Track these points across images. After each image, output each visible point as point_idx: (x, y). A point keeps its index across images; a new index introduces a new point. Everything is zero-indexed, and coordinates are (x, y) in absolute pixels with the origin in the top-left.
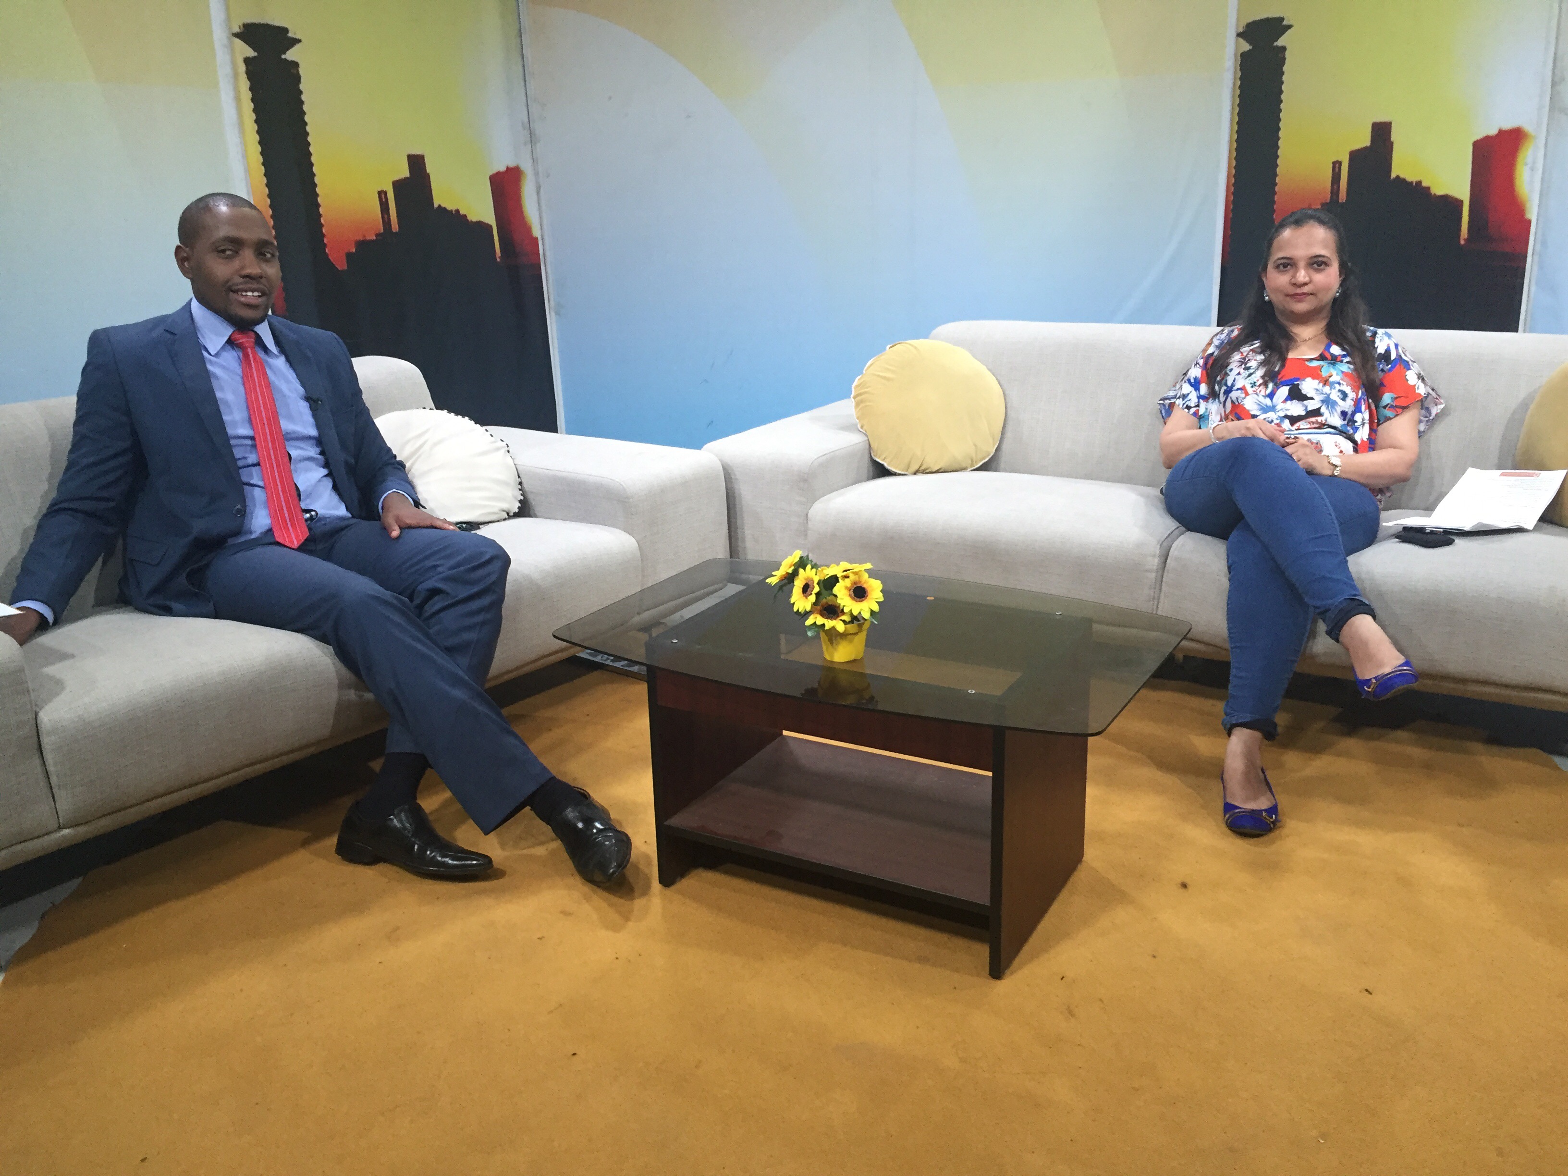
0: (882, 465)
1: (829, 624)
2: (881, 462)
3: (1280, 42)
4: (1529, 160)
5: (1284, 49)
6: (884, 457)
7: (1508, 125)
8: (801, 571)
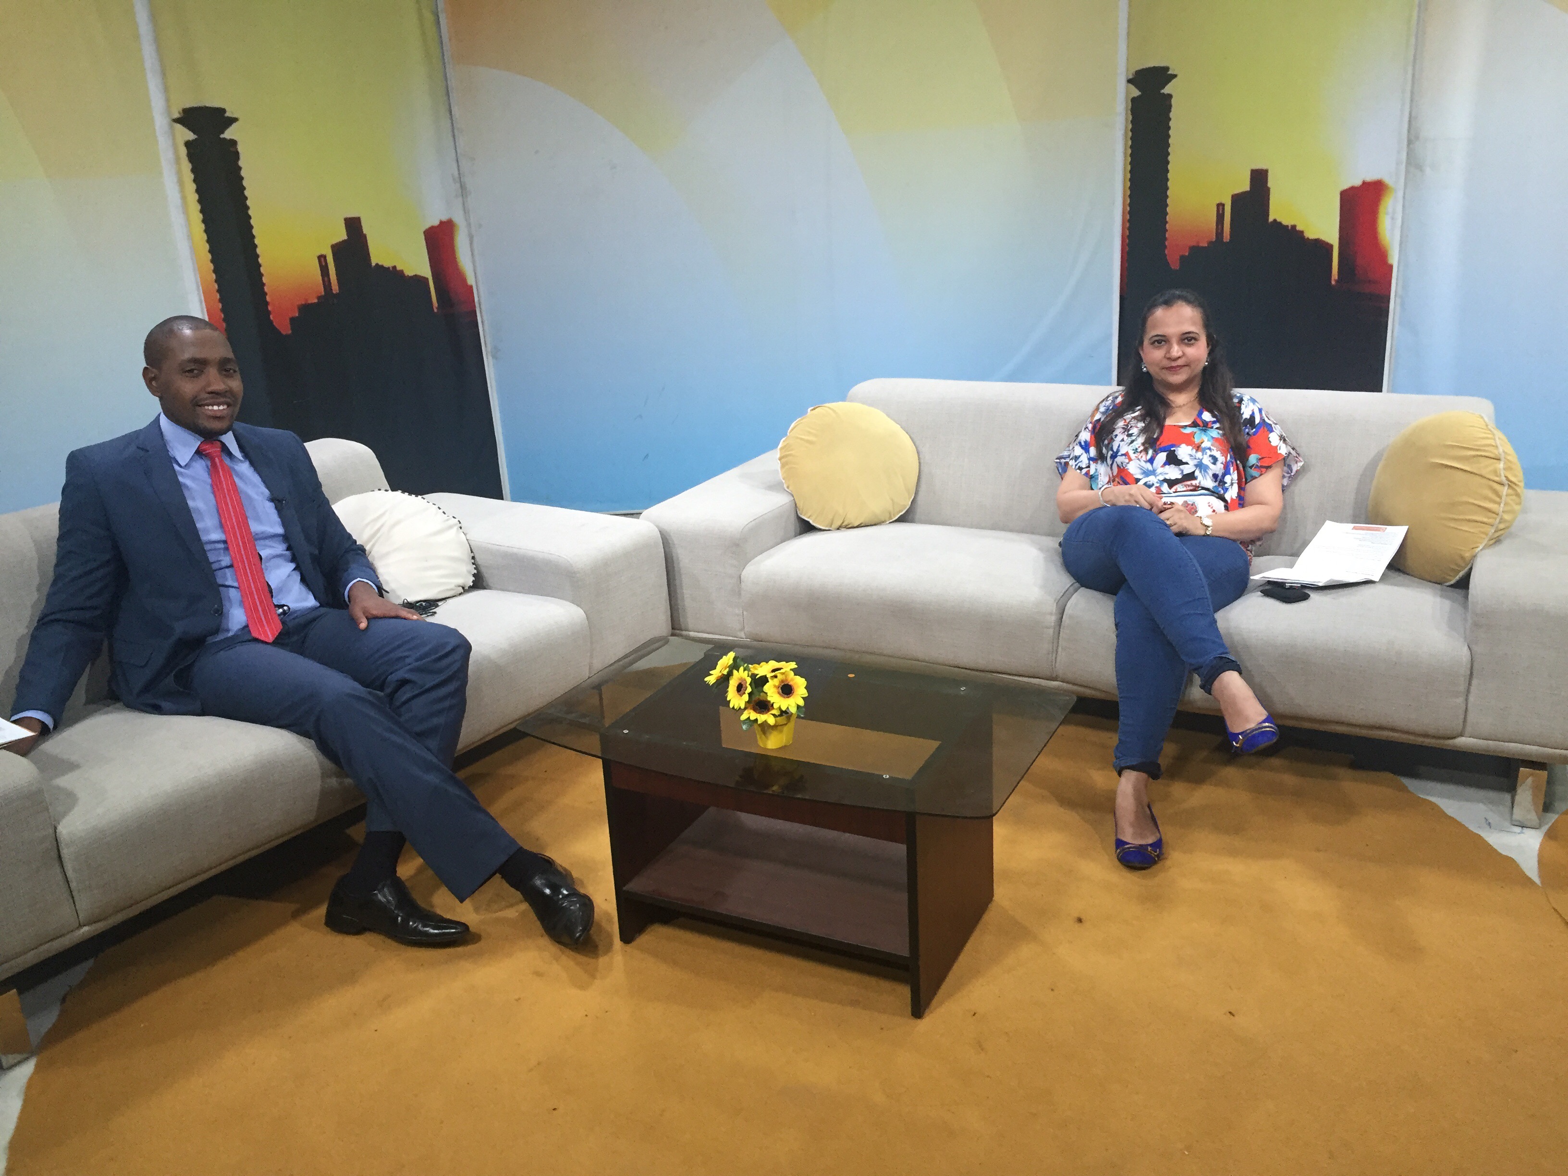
0: (808, 522)
1: (762, 718)
2: (807, 519)
3: (1166, 90)
4: (1390, 210)
5: (1170, 96)
6: (809, 514)
7: (1370, 177)
8: (735, 672)
